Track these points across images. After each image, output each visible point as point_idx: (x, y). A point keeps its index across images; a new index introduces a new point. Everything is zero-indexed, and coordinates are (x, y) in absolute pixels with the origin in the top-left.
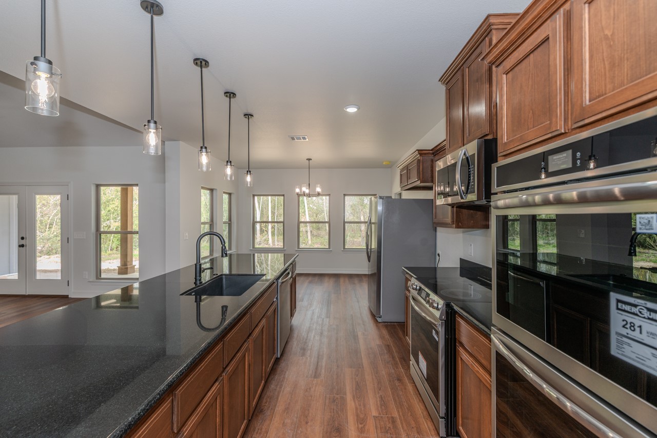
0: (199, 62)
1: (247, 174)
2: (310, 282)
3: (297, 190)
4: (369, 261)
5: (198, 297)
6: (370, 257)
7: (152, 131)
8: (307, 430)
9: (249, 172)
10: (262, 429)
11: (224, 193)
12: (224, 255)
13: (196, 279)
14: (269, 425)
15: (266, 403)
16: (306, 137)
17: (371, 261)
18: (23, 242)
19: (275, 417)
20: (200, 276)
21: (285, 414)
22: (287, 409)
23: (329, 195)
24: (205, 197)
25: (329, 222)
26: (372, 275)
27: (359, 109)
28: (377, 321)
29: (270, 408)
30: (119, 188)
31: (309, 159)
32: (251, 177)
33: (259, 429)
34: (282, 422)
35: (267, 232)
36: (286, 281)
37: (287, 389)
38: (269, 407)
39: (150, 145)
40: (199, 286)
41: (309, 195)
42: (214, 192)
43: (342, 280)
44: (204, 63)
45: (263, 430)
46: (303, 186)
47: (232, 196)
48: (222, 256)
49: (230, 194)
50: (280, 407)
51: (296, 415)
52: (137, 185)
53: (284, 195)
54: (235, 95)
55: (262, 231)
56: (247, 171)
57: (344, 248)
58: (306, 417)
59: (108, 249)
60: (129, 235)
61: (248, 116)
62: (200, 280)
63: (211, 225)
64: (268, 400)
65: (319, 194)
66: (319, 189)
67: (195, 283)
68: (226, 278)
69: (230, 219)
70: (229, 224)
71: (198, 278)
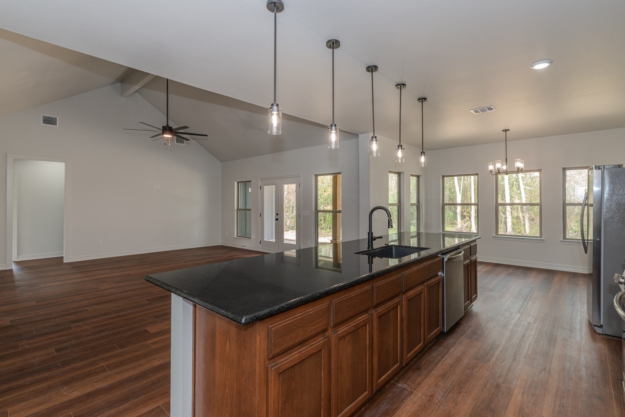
0: (370, 69)
1: (421, 155)
2: (508, 274)
3: (491, 167)
4: (586, 253)
5: (370, 257)
6: (587, 248)
7: (334, 132)
8: (458, 398)
9: (423, 153)
10: (415, 381)
11: (412, 175)
12: (390, 226)
13: (368, 244)
14: (422, 381)
15: (425, 364)
16: (492, 107)
17: (588, 252)
18: (277, 217)
19: (430, 377)
20: (372, 243)
21: (440, 378)
22: (444, 376)
23: (540, 170)
24: (393, 180)
25: (540, 205)
26: (589, 275)
27: (551, 62)
28: (595, 332)
29: (427, 370)
30: (331, 177)
31: (506, 131)
32: (425, 157)
33: (413, 380)
34: (436, 383)
35: (470, 217)
36: (455, 257)
37: (448, 360)
38: (427, 368)
39: (332, 142)
40: (370, 250)
41: (506, 173)
42: (402, 175)
43: (557, 278)
44: (374, 68)
45: (417, 382)
46: (497, 162)
47: (420, 177)
48: (389, 227)
49: (418, 177)
50: (436, 372)
51: (450, 383)
52: (340, 173)
53: (477, 174)
54: (405, 85)
55: (463, 217)
56: (422, 152)
57: (564, 237)
58: (461, 388)
59: (327, 228)
60: (338, 213)
61: (422, 100)
62: (372, 246)
63: (398, 206)
64: (428, 363)
65: (519, 171)
66: (519, 164)
67: (368, 248)
68: (395, 248)
69: (418, 201)
70: (417, 206)
71: (370, 244)
